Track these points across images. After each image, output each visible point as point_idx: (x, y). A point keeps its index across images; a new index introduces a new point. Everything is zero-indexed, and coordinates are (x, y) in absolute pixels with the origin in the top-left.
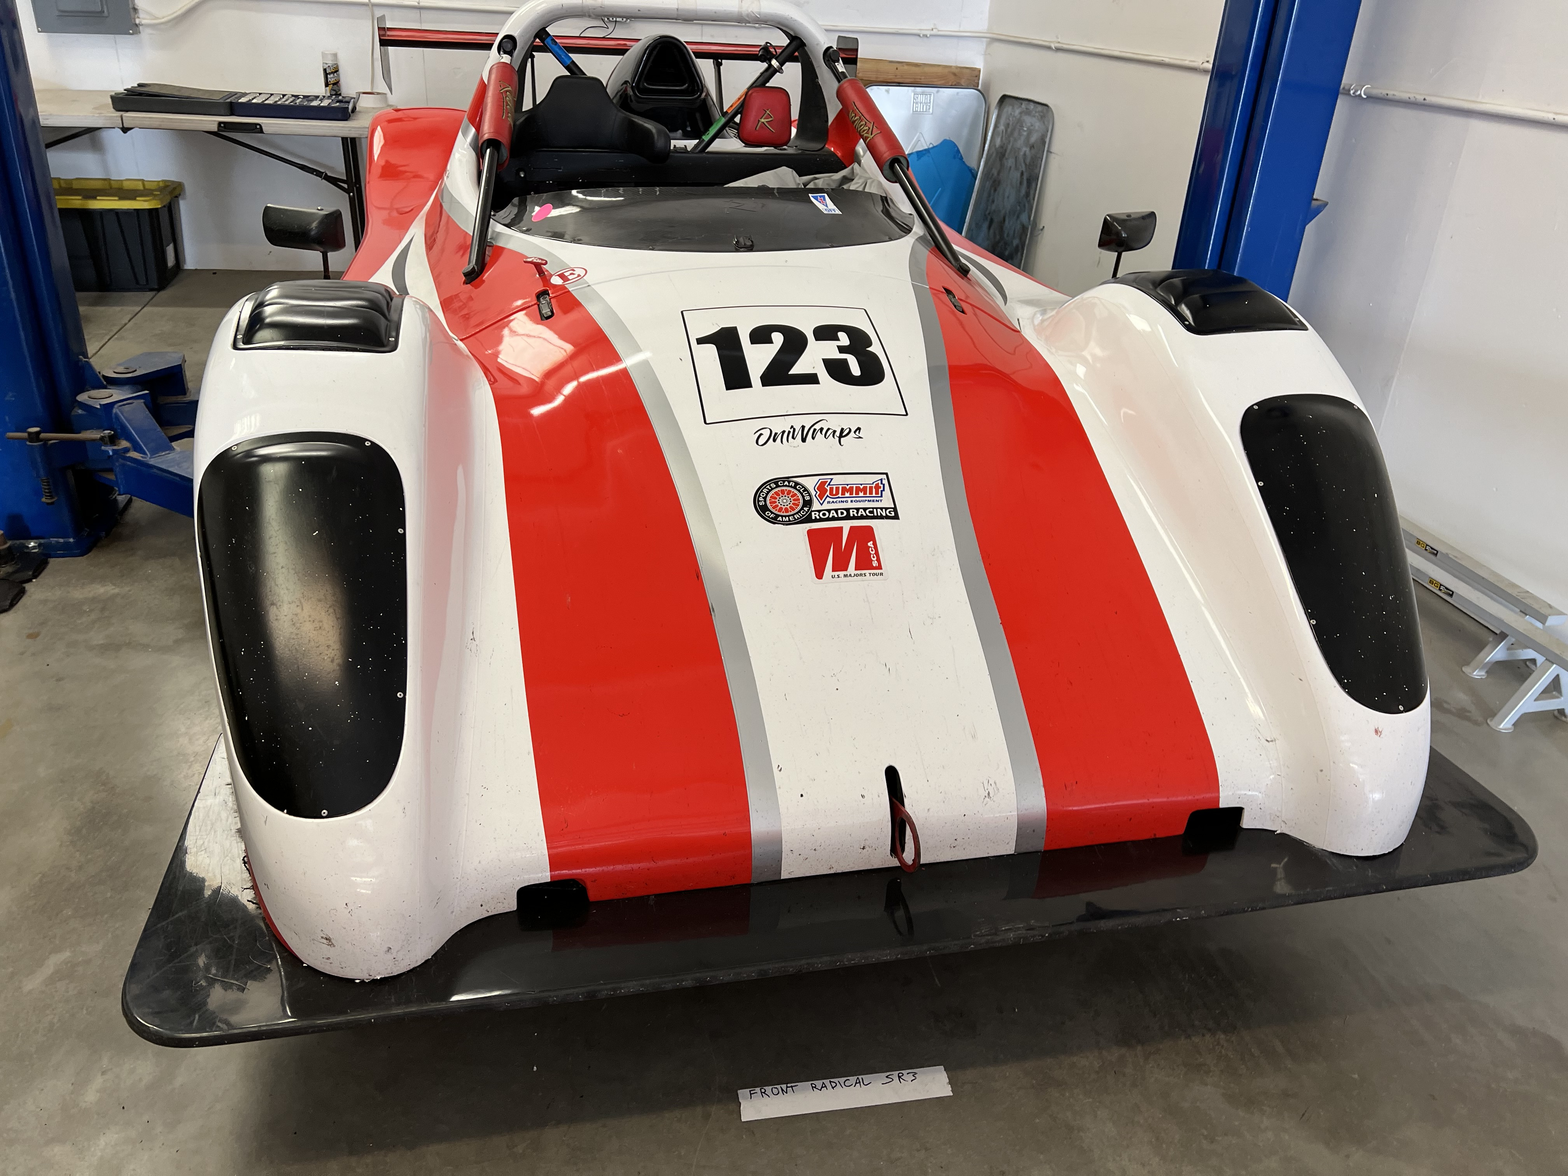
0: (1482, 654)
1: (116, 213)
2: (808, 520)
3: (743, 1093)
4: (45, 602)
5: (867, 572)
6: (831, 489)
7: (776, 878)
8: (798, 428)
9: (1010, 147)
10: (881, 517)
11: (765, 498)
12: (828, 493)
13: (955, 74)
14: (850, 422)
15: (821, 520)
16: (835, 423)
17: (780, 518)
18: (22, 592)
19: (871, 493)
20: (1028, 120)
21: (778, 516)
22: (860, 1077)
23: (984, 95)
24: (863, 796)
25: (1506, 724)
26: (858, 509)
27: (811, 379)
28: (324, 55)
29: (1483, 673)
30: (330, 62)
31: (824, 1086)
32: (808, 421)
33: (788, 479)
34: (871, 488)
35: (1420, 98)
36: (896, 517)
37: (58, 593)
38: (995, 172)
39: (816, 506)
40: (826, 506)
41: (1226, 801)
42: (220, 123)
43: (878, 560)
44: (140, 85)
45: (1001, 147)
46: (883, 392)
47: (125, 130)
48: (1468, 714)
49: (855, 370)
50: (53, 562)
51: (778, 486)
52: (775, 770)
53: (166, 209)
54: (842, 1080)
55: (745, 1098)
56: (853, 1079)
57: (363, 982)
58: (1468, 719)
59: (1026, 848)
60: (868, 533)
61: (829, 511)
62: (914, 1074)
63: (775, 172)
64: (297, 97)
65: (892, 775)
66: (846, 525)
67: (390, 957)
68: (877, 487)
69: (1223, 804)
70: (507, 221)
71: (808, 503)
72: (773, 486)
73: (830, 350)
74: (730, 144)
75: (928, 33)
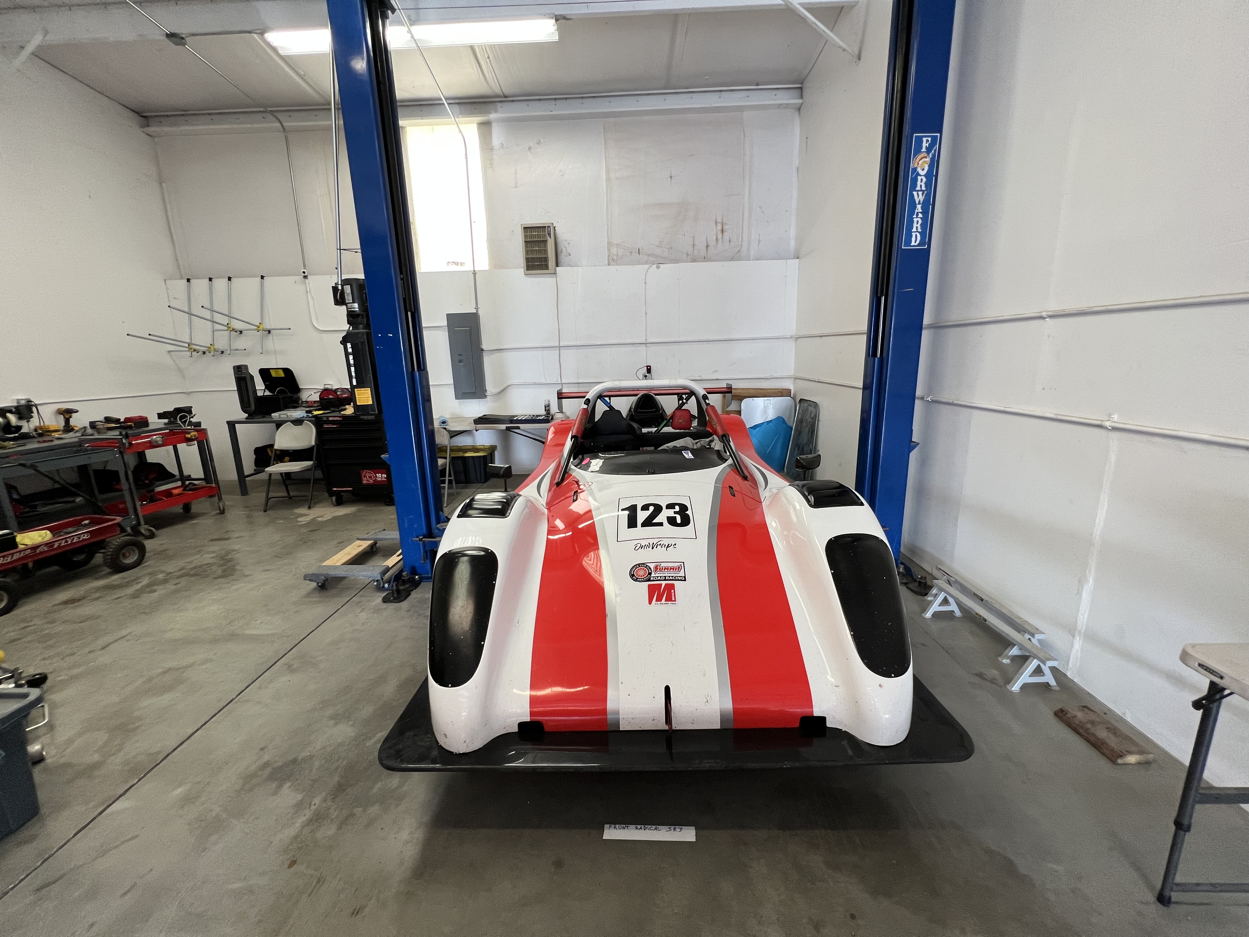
0: (1007, 651)
1: (473, 457)
2: (649, 580)
3: (607, 826)
4: (415, 598)
5: (669, 602)
6: (660, 568)
7: (618, 730)
8: (651, 544)
9: (804, 418)
10: (679, 580)
11: (634, 571)
12: (658, 570)
13: (781, 392)
14: (672, 542)
15: (654, 581)
16: (666, 542)
17: (638, 579)
18: (409, 594)
19: (676, 570)
20: (810, 408)
21: (637, 578)
22: (657, 827)
23: (794, 399)
24: (654, 697)
25: (1016, 687)
26: (669, 577)
27: (661, 524)
28: (545, 401)
29: (1008, 661)
30: (547, 403)
31: (641, 828)
32: (655, 541)
33: (644, 564)
34: (676, 568)
35: (951, 401)
36: (685, 580)
37: (421, 595)
38: (799, 428)
39: (653, 575)
40: (657, 575)
41: (817, 712)
42: (506, 427)
43: (675, 597)
44: (484, 415)
45: (801, 419)
46: (686, 530)
47: (477, 431)
48: (996, 681)
49: (679, 520)
50: (422, 584)
51: (639, 566)
52: (620, 683)
53: (490, 455)
54: (649, 827)
55: (607, 829)
56: (654, 827)
57: (456, 753)
58: (995, 684)
59: (725, 727)
60: (672, 587)
61: (658, 577)
62: (681, 829)
63: (684, 440)
64: (534, 416)
65: (667, 689)
66: (664, 583)
67: (465, 744)
68: (679, 568)
69: (815, 715)
70: (575, 465)
71: (650, 574)
72: (638, 566)
73: (670, 513)
74: (668, 429)
75: (769, 378)
